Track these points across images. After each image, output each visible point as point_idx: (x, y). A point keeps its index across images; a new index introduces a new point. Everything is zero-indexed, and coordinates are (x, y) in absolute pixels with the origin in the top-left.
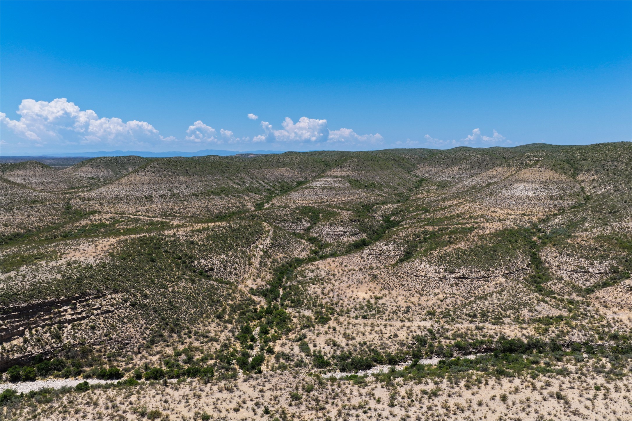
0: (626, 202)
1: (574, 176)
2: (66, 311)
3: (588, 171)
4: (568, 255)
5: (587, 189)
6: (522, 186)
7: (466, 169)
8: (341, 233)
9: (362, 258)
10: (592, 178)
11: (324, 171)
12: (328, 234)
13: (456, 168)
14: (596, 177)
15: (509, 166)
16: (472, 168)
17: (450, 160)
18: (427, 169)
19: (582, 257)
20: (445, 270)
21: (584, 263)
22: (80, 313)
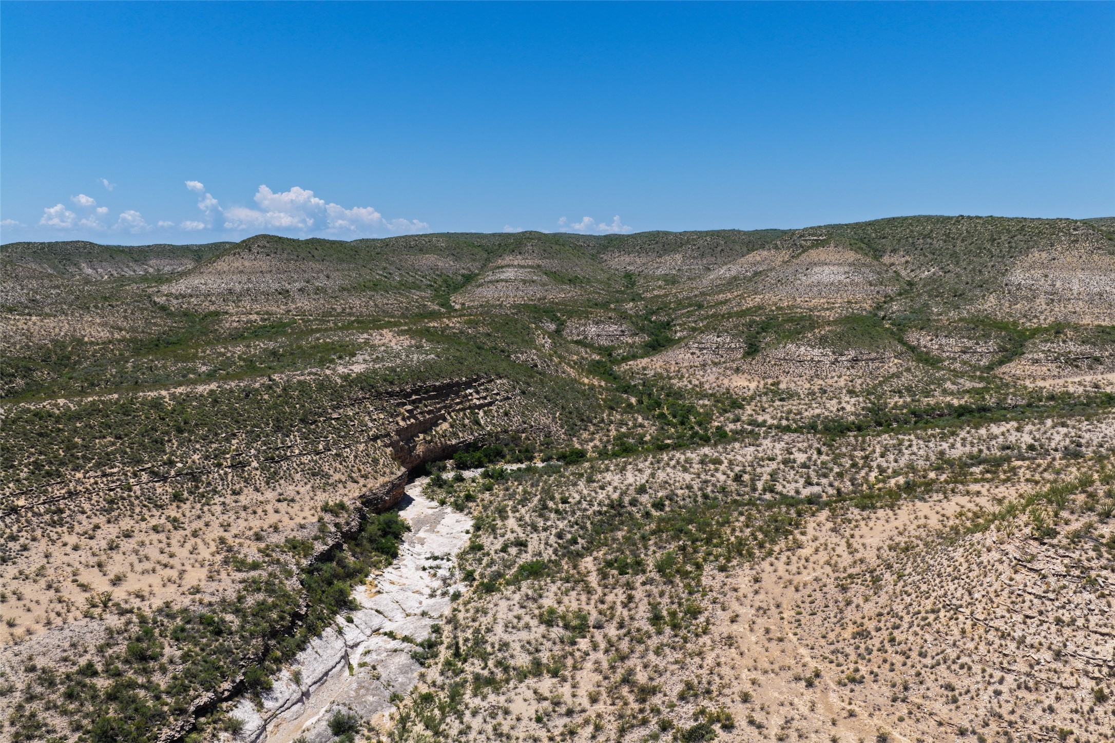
0: (967, 283)
1: (877, 258)
2: (471, 394)
3: (894, 251)
4: (946, 336)
5: (903, 273)
6: (827, 270)
7: (694, 258)
8: (618, 333)
9: (693, 354)
10: (903, 260)
11: (488, 260)
12: (598, 336)
13: (678, 257)
14: (908, 258)
15: (776, 247)
16: (703, 255)
17: (661, 245)
18: (628, 259)
19: (963, 337)
20: (834, 353)
21: (969, 343)
22: (485, 398)
